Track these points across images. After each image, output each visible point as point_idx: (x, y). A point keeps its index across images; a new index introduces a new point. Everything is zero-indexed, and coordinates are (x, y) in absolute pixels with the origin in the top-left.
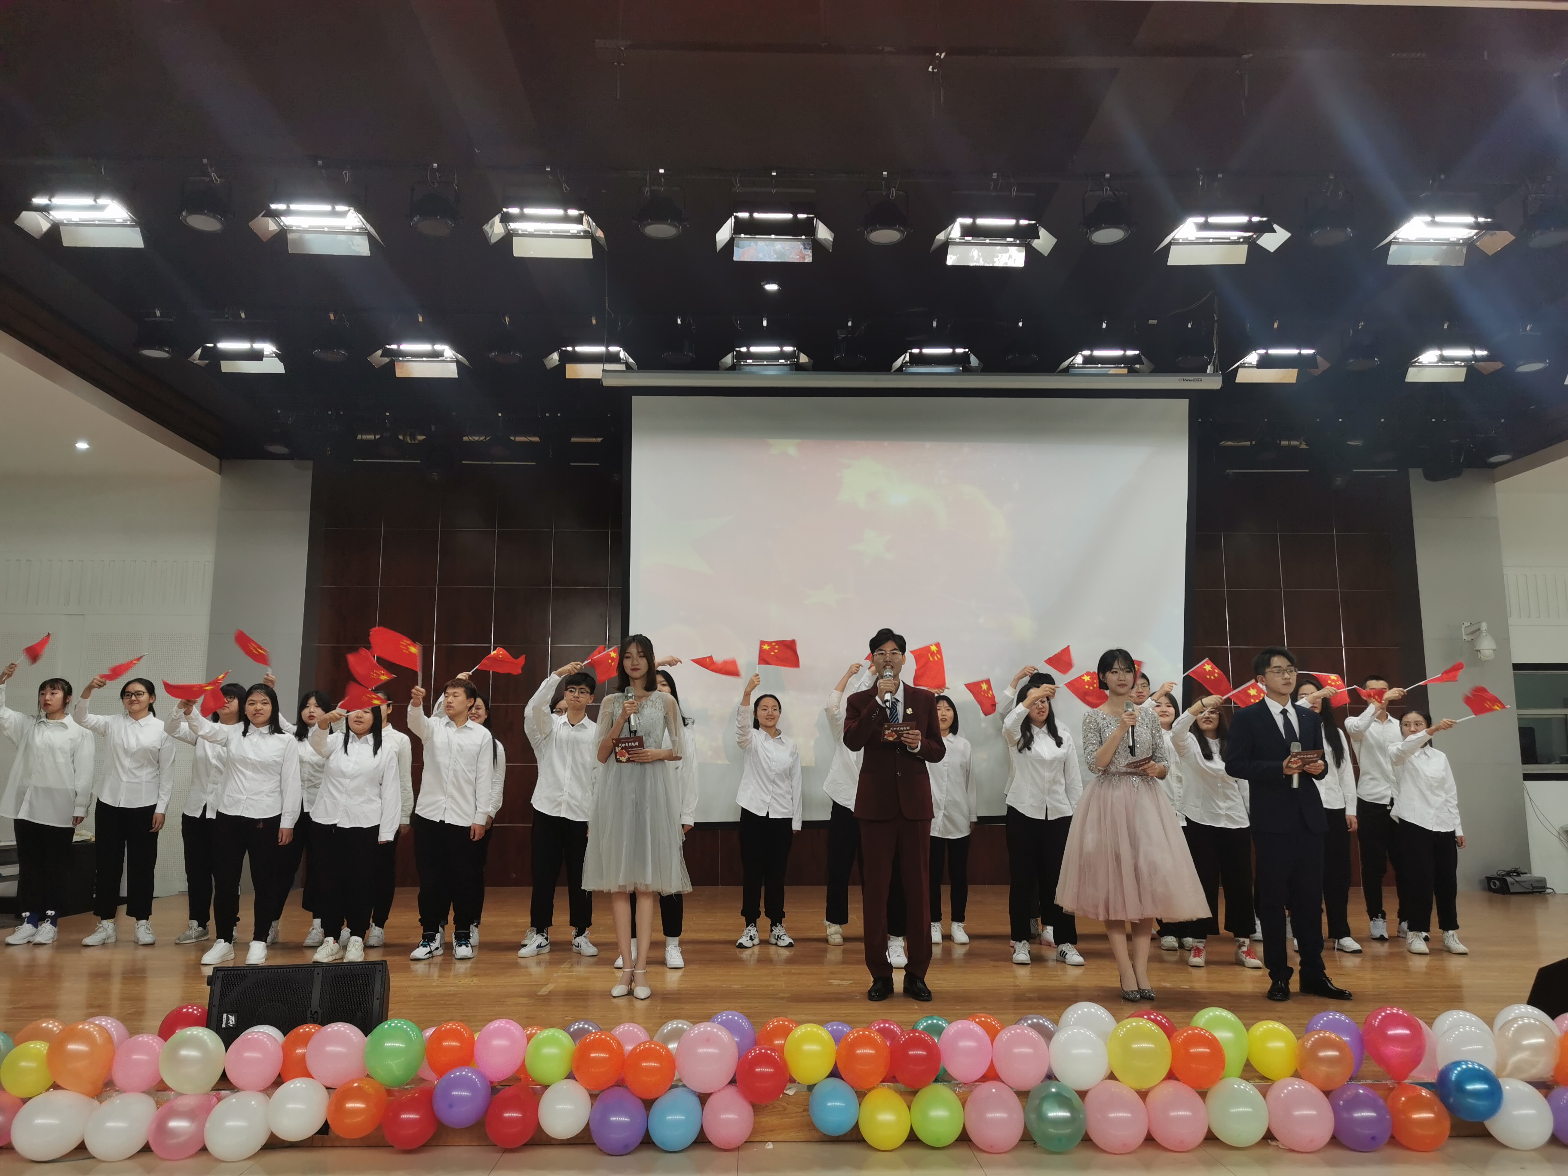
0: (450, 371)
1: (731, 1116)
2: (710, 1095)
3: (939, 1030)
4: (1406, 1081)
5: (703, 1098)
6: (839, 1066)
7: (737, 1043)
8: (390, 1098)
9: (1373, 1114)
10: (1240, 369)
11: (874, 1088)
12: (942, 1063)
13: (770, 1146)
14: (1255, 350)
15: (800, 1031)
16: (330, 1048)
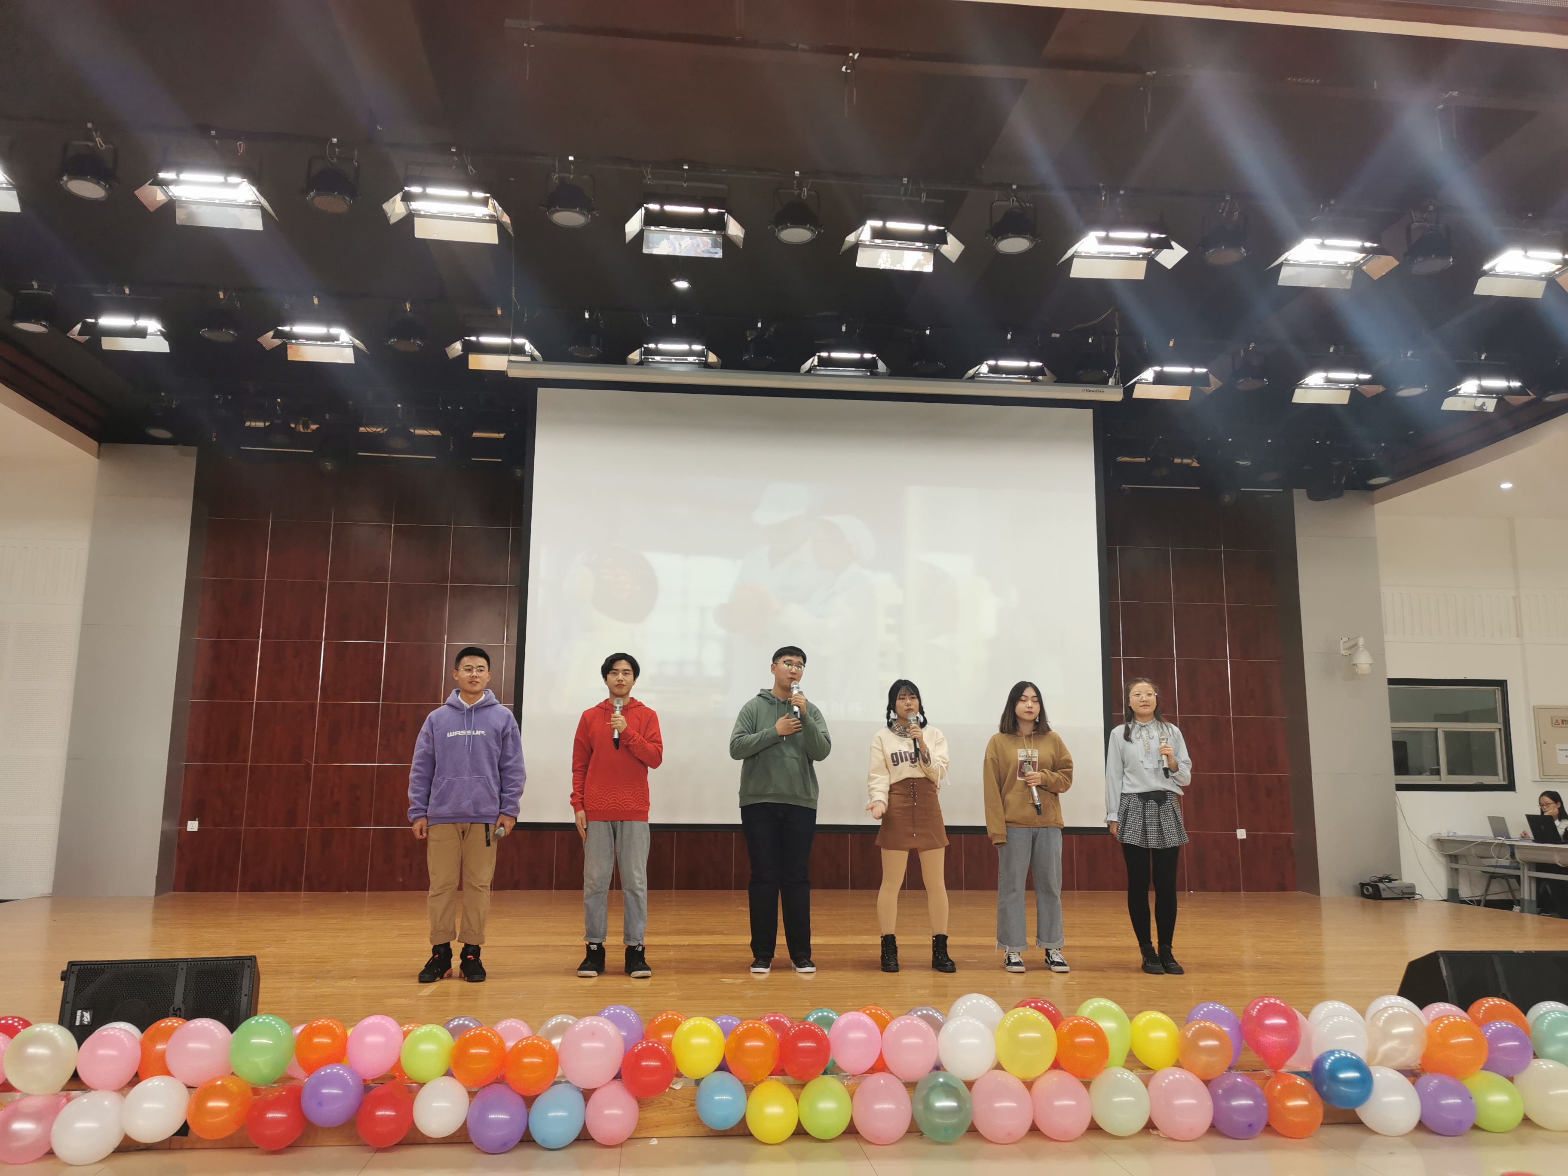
0: (347, 357)
1: (615, 1112)
2: (594, 1090)
3: (829, 1022)
4: (1283, 1070)
5: (587, 1094)
6: (727, 1059)
7: (623, 1036)
8: (257, 1097)
9: (1251, 1102)
10: (1137, 385)
11: (762, 1081)
12: (831, 1057)
13: (655, 1142)
14: (1152, 367)
15: (688, 1025)
16: (192, 1045)
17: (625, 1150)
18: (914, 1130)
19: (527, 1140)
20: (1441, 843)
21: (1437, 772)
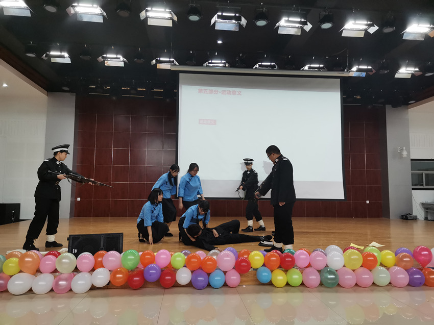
0: (122, 64)
1: (234, 277)
2: (227, 271)
3: (293, 253)
4: (427, 267)
6: (265, 263)
8: (130, 273)
9: (420, 276)
10: (351, 72)
11: (276, 269)
13: (244, 286)
14: (356, 66)
15: (253, 253)
16: (110, 258)
17: (237, 289)
18: (321, 284)
19: (209, 285)
20: (423, 204)
21: (423, 185)
